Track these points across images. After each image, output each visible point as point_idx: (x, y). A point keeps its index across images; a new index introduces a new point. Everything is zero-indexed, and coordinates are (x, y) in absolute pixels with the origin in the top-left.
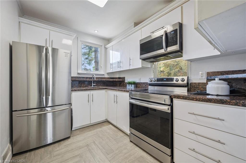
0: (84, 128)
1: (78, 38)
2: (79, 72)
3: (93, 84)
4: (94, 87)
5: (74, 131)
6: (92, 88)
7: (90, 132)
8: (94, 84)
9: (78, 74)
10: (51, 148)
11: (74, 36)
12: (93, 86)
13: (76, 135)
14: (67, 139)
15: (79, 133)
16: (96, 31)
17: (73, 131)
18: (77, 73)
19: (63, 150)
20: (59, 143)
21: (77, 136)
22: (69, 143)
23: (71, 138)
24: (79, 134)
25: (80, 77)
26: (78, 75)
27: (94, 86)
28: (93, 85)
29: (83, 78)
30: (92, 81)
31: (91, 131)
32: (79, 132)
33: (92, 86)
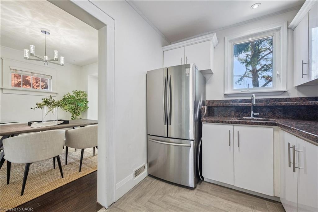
0: (223, 188)
1: (224, 38)
2: (226, 92)
3: (252, 112)
4: (255, 118)
5: (206, 183)
6: (251, 120)
7: (225, 202)
8: (255, 114)
9: (226, 95)
10: (170, 188)
11: (212, 39)
12: (252, 117)
13: (203, 191)
14: (190, 189)
15: (209, 191)
16: (256, 7)
17: (204, 183)
18: (223, 95)
19: (174, 201)
20: (180, 187)
21: (204, 193)
22: (186, 196)
23: (195, 191)
24: (207, 193)
25: (228, 101)
26: (225, 97)
27: (254, 116)
28: (253, 114)
29: (233, 102)
30: (251, 107)
31: (229, 200)
32: (211, 190)
33: (250, 116)
